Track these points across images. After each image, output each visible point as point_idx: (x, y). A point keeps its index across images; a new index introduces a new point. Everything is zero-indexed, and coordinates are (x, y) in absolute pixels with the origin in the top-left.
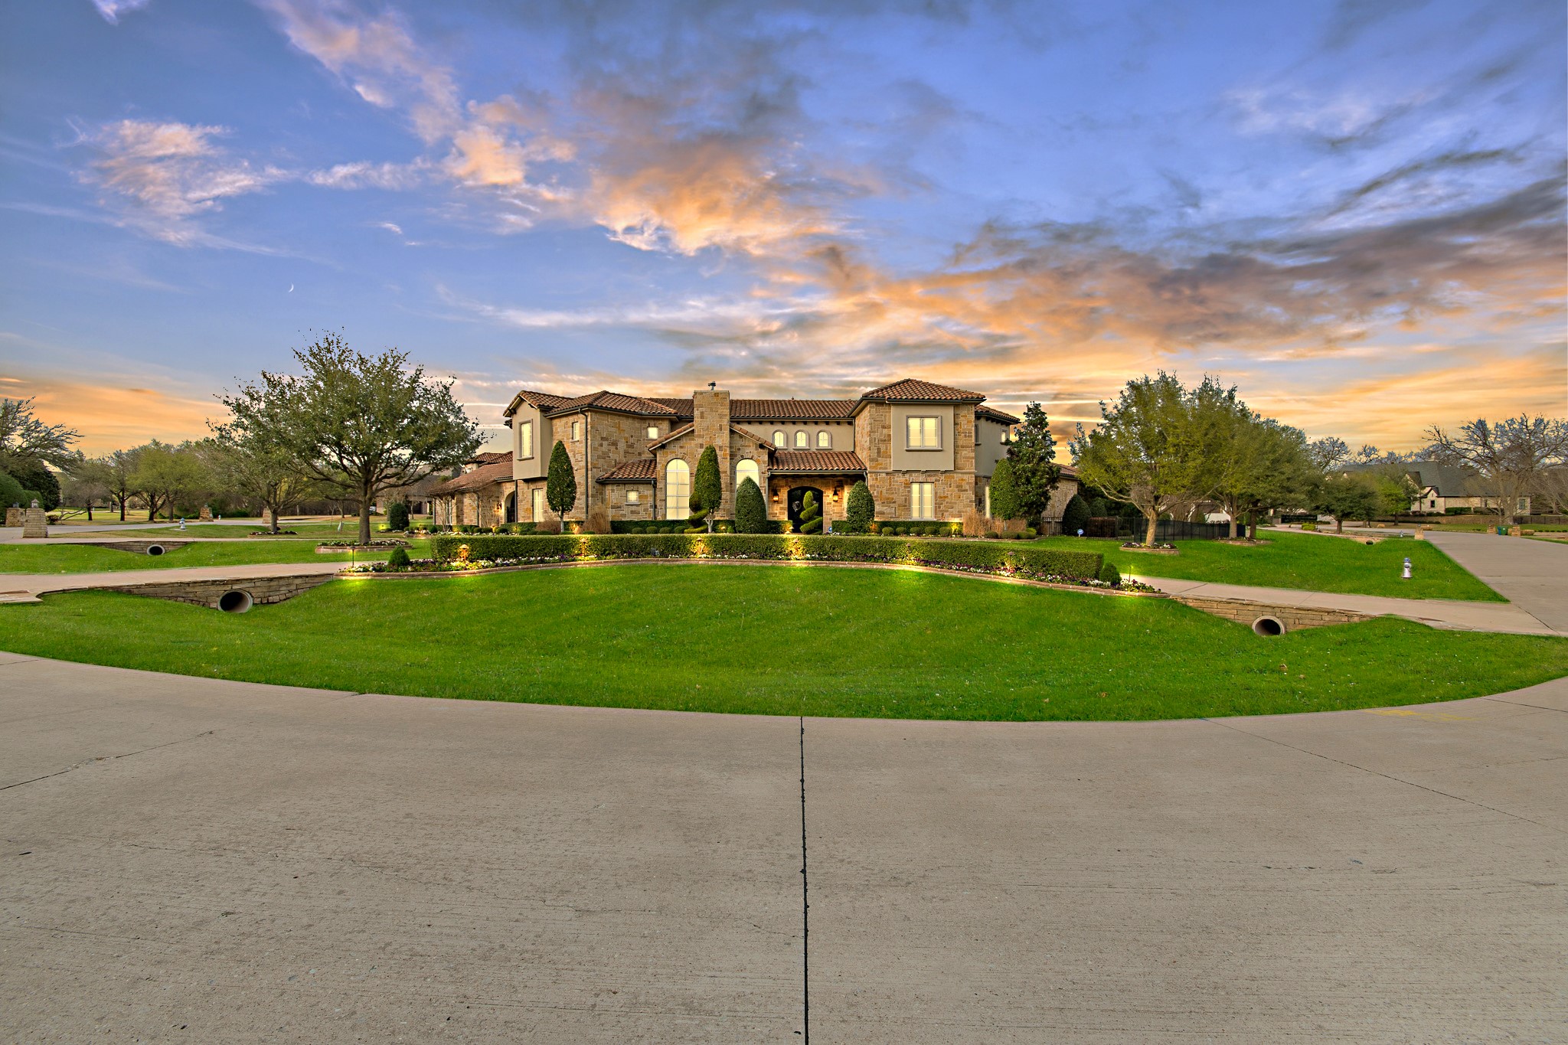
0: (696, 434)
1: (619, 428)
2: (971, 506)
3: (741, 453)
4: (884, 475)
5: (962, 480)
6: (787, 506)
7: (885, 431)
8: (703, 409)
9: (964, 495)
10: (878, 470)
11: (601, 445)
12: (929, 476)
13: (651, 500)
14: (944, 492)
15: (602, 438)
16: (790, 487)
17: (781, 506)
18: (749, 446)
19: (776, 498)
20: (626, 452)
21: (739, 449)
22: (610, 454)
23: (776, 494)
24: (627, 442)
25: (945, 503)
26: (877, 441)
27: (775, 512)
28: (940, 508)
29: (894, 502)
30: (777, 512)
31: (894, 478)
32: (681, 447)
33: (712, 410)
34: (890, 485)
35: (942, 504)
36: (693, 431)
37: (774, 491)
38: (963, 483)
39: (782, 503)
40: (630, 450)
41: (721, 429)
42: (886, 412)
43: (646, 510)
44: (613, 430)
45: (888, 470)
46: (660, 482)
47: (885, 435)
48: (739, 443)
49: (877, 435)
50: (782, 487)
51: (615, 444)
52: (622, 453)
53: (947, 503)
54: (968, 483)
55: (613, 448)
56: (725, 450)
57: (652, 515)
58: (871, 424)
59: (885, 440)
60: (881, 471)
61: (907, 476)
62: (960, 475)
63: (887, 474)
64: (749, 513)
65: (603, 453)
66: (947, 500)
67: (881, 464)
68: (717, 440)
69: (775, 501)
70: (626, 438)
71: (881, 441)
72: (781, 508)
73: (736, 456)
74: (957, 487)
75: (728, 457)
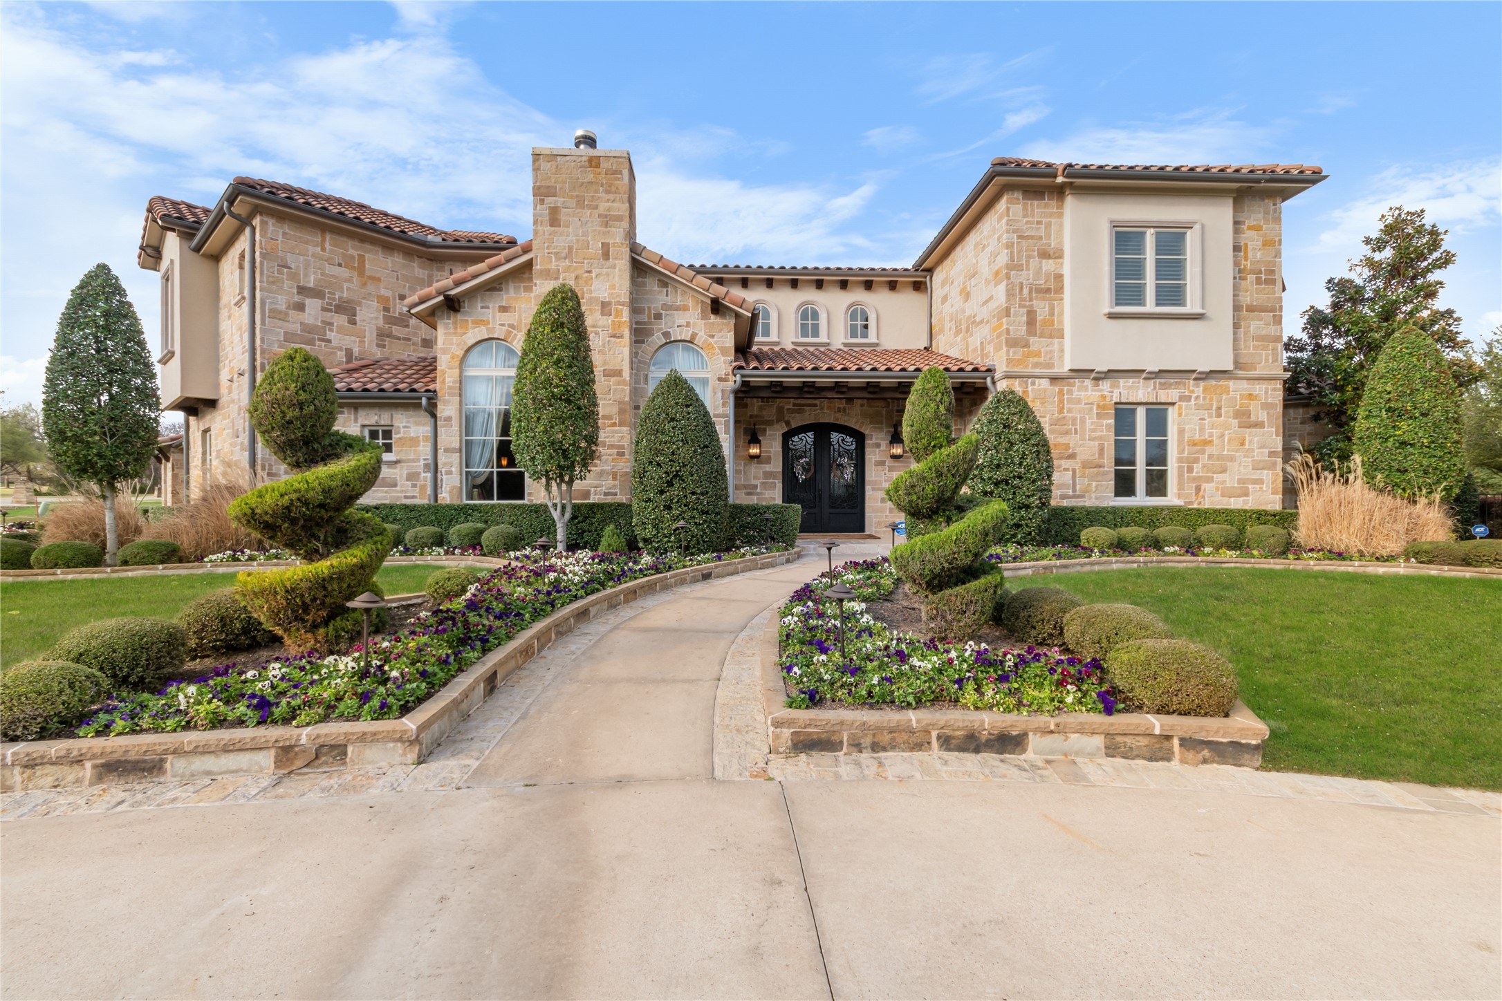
0: (537, 267)
1: (361, 271)
2: (1273, 466)
3: (663, 325)
4: (1045, 383)
5: (1251, 397)
6: (780, 469)
7: (1048, 265)
8: (559, 201)
9: (1254, 438)
10: (1030, 370)
11: (300, 307)
12: (1164, 386)
13: (425, 450)
14: (1202, 429)
15: (302, 290)
16: (788, 423)
17: (767, 468)
18: (685, 308)
19: (754, 451)
20: (382, 335)
21: (658, 316)
22: (331, 335)
23: (754, 440)
24: (386, 309)
25: (1204, 459)
26: (1026, 291)
27: (753, 482)
28: (1190, 470)
29: (1072, 456)
30: (758, 482)
31: (1070, 392)
32: (504, 309)
33: (580, 203)
34: (1061, 410)
35: (1196, 460)
36: (529, 265)
37: (750, 432)
38: (1254, 407)
39: (768, 461)
40: (397, 330)
41: (606, 255)
42: (1051, 215)
43: (412, 476)
44: (344, 273)
45: (1056, 370)
46: (446, 403)
47: (1048, 275)
48: (659, 297)
49: (1026, 277)
50: (770, 423)
51: (347, 309)
52: (370, 336)
53: (1210, 457)
54: (1266, 406)
55: (340, 320)
56: (619, 313)
57: (429, 491)
58: (1009, 246)
59: (1048, 291)
60: (1038, 371)
61: (1105, 385)
62: (1244, 385)
63: (1054, 379)
64: (670, 484)
65: (306, 328)
66: (1209, 450)
67: (1038, 354)
68: (596, 285)
69: (753, 457)
70: (381, 299)
71: (1039, 291)
72: (768, 475)
73: (649, 333)
74: (1238, 414)
75: (627, 333)
